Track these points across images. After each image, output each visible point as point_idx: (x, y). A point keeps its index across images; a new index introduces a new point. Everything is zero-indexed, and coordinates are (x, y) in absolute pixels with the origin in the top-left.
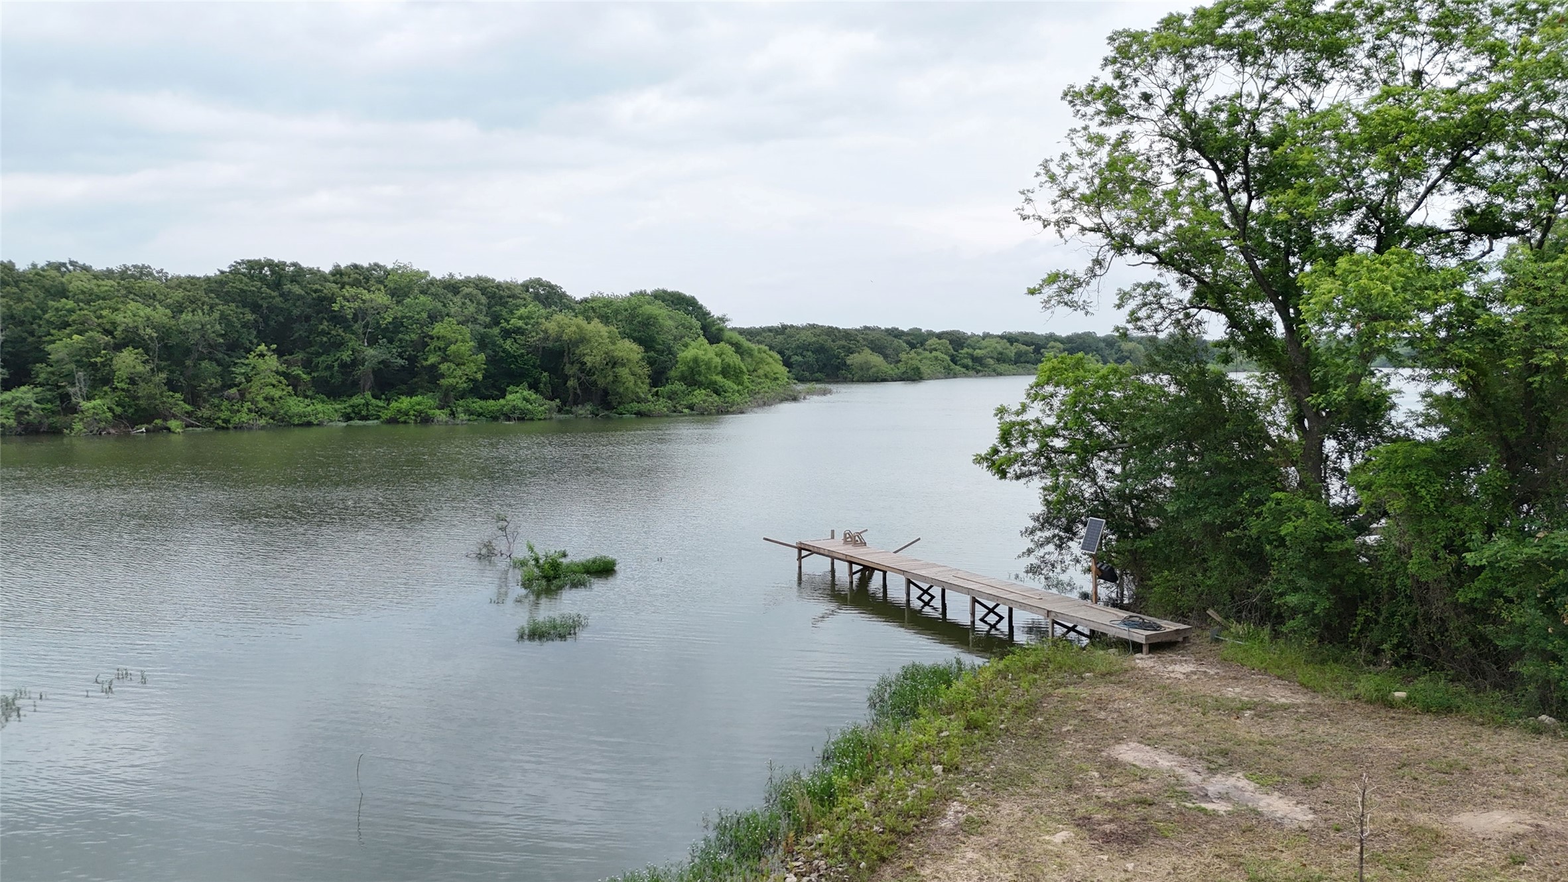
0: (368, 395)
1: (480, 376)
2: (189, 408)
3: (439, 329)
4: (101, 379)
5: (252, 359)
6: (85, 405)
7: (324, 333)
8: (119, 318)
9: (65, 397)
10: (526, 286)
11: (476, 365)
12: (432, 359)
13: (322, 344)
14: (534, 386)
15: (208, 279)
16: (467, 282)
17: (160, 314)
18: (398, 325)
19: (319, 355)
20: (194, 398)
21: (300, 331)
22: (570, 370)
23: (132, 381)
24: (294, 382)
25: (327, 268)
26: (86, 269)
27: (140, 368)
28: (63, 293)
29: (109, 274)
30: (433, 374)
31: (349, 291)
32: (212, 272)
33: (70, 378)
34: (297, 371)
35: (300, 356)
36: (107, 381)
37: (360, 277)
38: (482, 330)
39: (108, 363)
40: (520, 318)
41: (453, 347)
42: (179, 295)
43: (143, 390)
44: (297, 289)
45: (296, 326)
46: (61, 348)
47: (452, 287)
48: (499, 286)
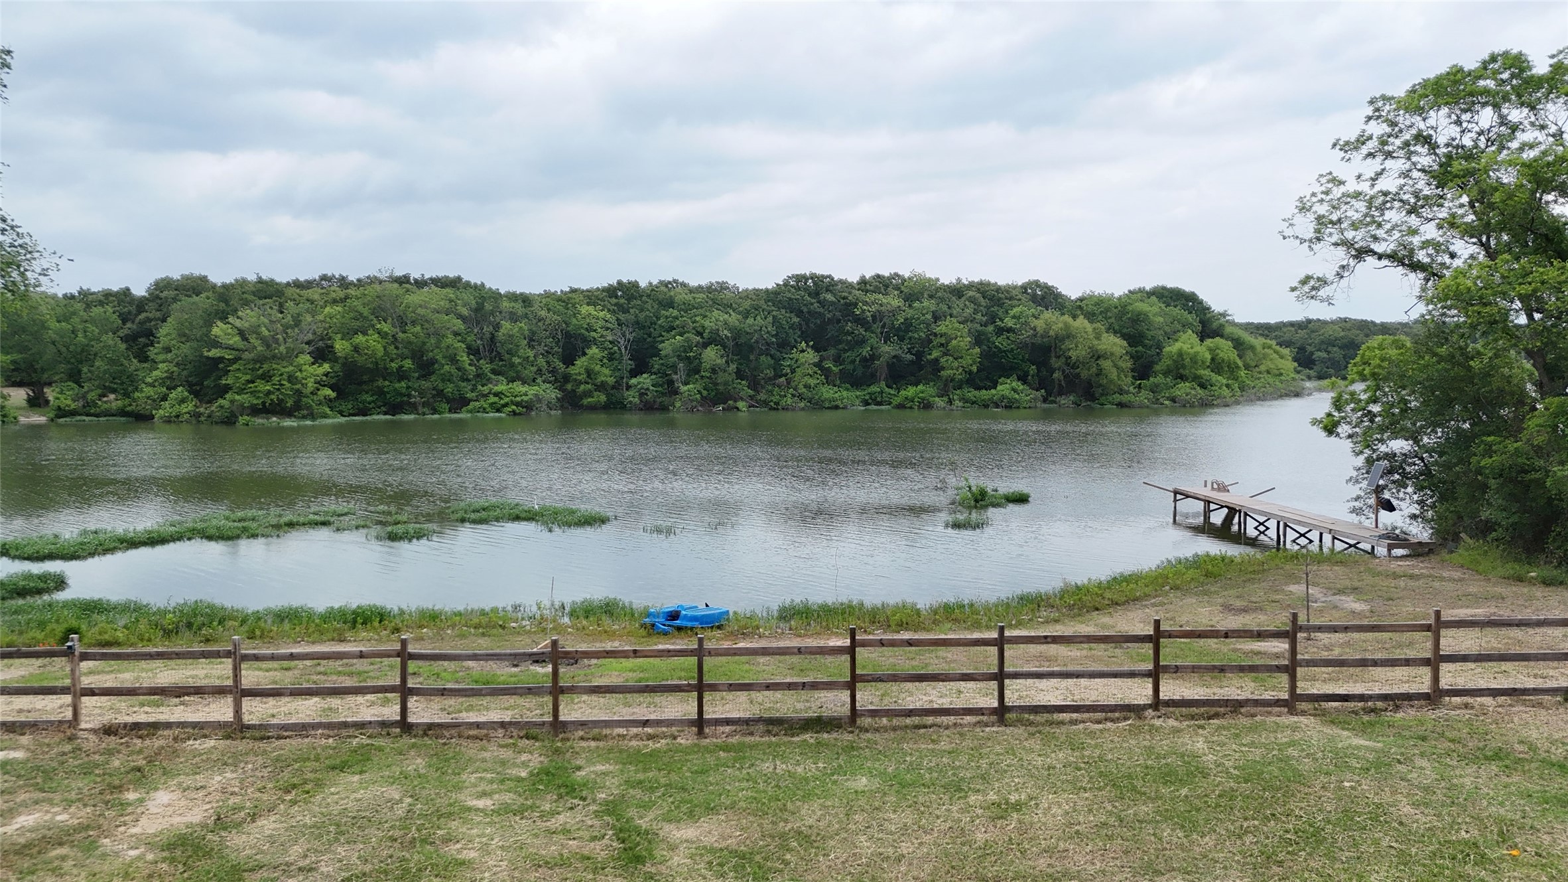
0: (883, 384)
1: (974, 369)
2: (751, 392)
3: (942, 328)
4: (694, 370)
5: (795, 354)
6: (684, 388)
7: (848, 333)
8: (707, 323)
9: (671, 383)
10: (1024, 288)
11: (972, 357)
12: (935, 354)
13: (848, 342)
14: (1023, 379)
15: (767, 290)
16: (971, 286)
17: (733, 319)
18: (908, 325)
19: (845, 351)
20: (755, 385)
21: (832, 331)
22: (1055, 363)
23: (714, 371)
24: (826, 372)
25: (854, 279)
26: (684, 285)
27: (719, 361)
28: (670, 304)
29: (699, 289)
30: (936, 366)
31: (870, 297)
32: (769, 284)
33: (674, 367)
34: (828, 364)
35: (832, 352)
36: (697, 371)
37: (881, 284)
38: (979, 328)
39: (698, 357)
40: (1014, 317)
41: (954, 342)
42: (747, 304)
43: (721, 378)
44: (829, 297)
45: (830, 327)
46: (669, 345)
47: (957, 291)
48: (998, 289)
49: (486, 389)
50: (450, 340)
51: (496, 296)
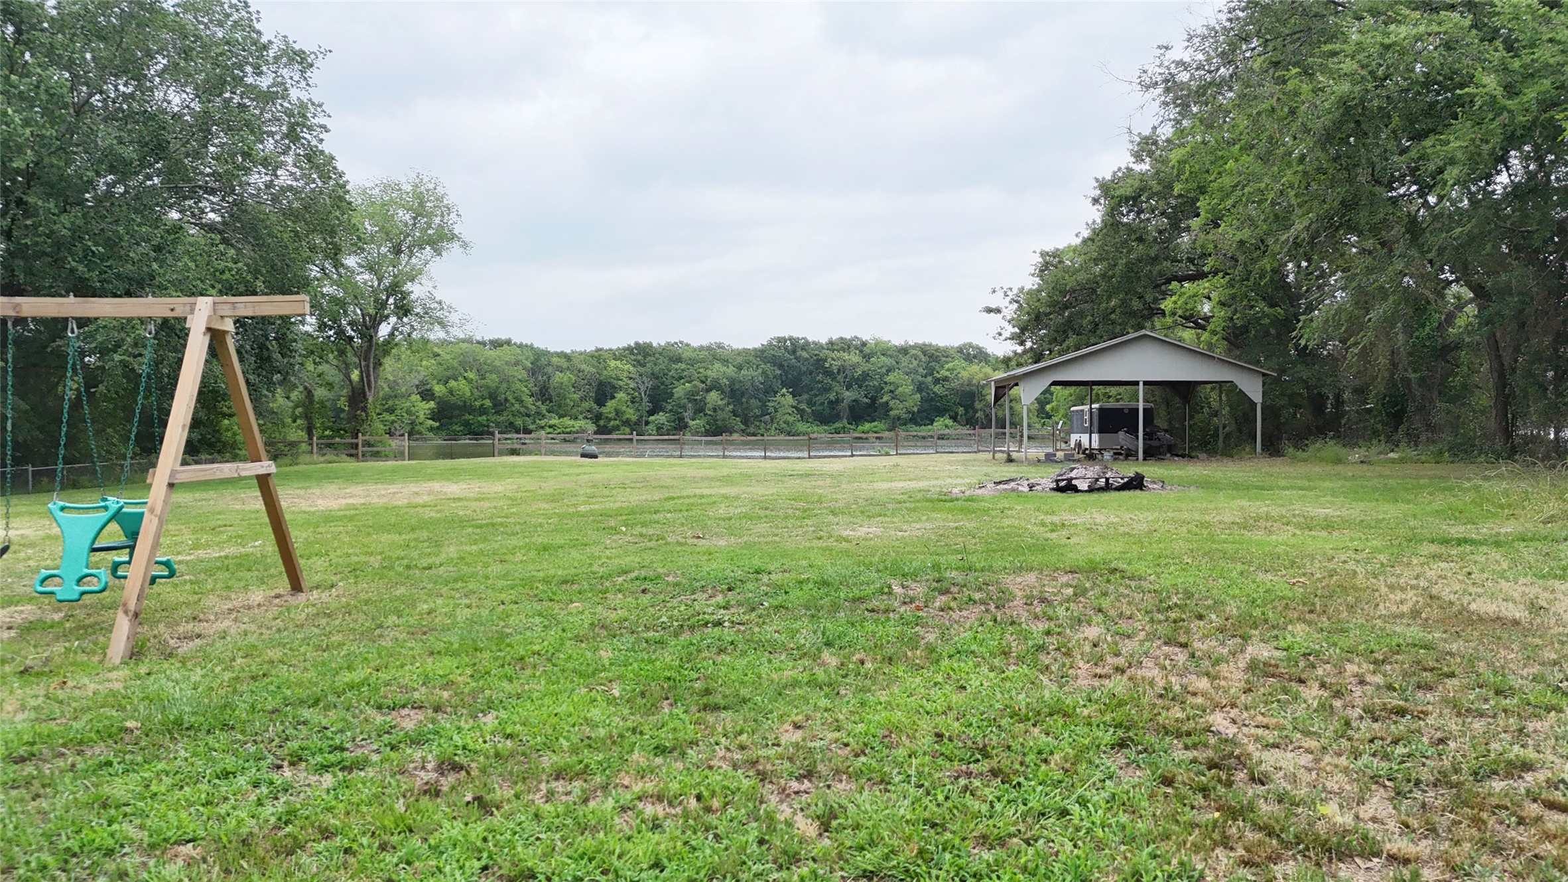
0: (845, 421)
1: (915, 409)
2: (743, 427)
3: (888, 379)
4: (700, 410)
5: (778, 398)
6: (691, 423)
7: (819, 382)
8: (709, 373)
9: (681, 419)
11: (914, 401)
12: (885, 399)
13: (819, 389)
14: (954, 418)
15: (755, 349)
16: (915, 347)
17: (731, 371)
18: (865, 376)
19: (816, 395)
20: (746, 422)
21: (806, 380)
22: (978, 405)
23: (715, 410)
24: (801, 412)
25: (824, 340)
26: (689, 346)
27: (720, 403)
28: (679, 360)
29: (701, 348)
30: (886, 407)
31: (835, 354)
32: (757, 345)
33: (684, 407)
34: (803, 406)
35: (805, 396)
36: (701, 410)
37: (844, 345)
38: (920, 379)
39: (703, 400)
40: (948, 370)
41: (900, 389)
42: (739, 360)
43: (720, 415)
44: (805, 354)
45: (803, 378)
46: (680, 391)
47: (904, 350)
48: (935, 349)
49: (543, 423)
50: (518, 385)
51: (546, 353)
